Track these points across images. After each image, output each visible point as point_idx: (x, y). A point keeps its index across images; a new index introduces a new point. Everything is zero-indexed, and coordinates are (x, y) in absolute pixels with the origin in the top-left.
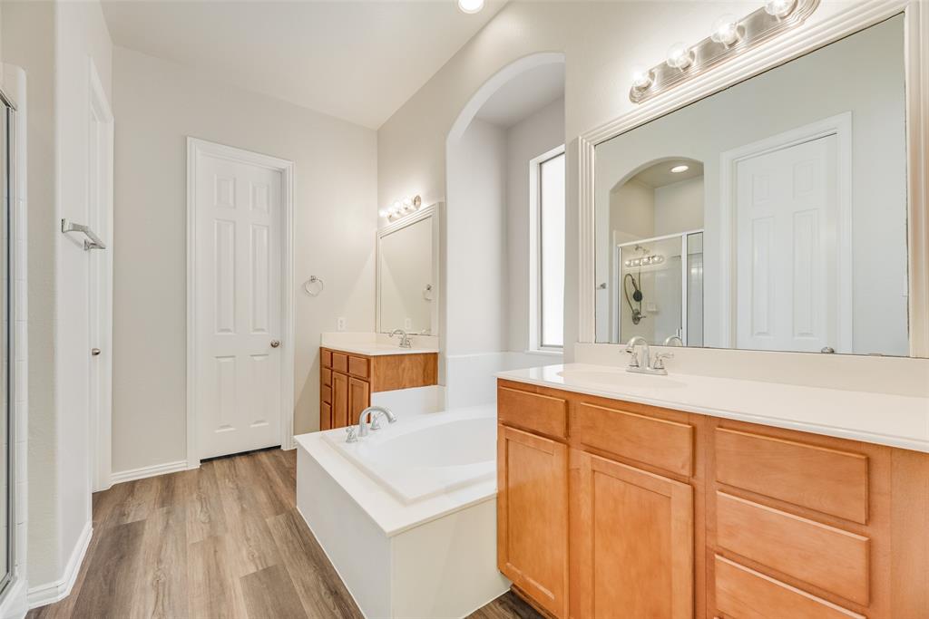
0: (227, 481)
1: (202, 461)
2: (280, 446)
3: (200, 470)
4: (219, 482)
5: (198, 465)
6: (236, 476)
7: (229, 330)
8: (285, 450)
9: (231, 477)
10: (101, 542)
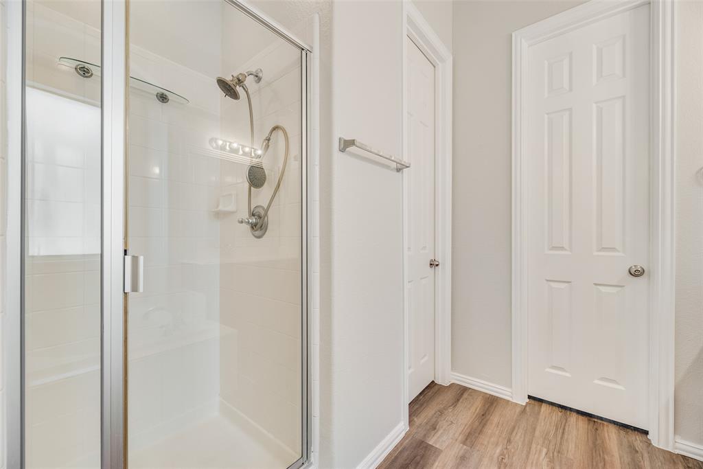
0: (545, 450)
1: (530, 397)
2: (646, 433)
3: (524, 410)
4: (534, 446)
5: (523, 401)
6: (559, 452)
7: (562, 248)
8: (655, 443)
9: (552, 447)
10: (400, 452)
